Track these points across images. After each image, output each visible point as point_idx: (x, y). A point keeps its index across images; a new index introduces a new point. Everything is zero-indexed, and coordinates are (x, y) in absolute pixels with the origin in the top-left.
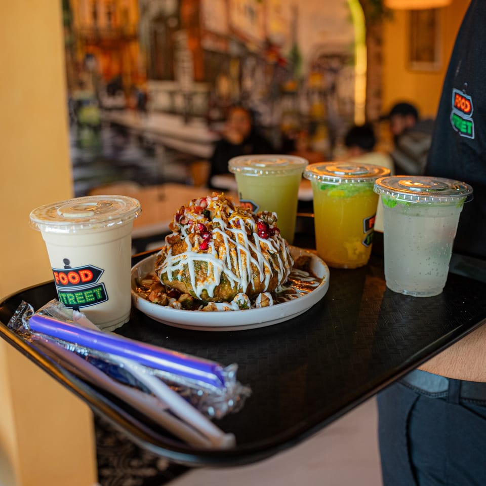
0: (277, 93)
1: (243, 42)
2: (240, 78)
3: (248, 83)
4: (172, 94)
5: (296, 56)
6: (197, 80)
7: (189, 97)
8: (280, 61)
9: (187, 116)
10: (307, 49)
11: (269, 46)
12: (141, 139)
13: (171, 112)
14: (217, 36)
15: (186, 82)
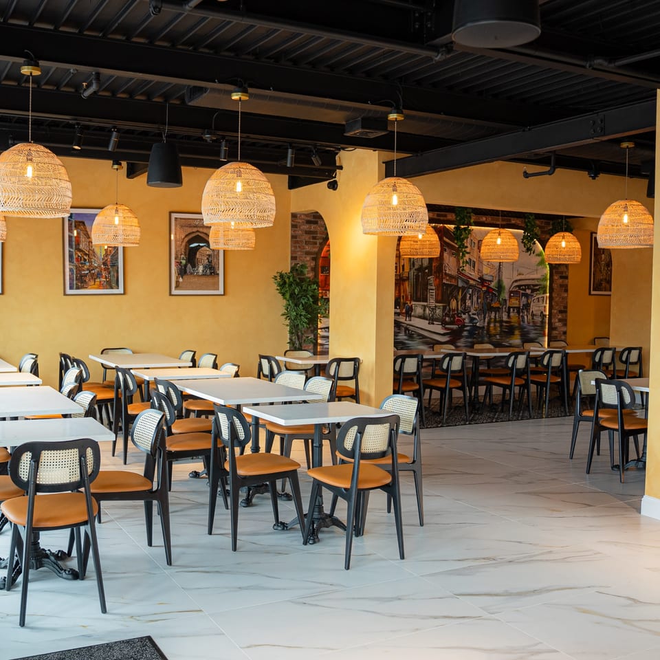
0: (487, 308)
1: (466, 280)
2: (464, 300)
3: (468, 303)
4: (425, 307)
5: (500, 286)
6: (437, 301)
7: (433, 309)
8: (489, 289)
9: (432, 320)
10: (507, 283)
11: (482, 281)
12: (406, 329)
13: (423, 317)
14: (451, 277)
15: (432, 302)
